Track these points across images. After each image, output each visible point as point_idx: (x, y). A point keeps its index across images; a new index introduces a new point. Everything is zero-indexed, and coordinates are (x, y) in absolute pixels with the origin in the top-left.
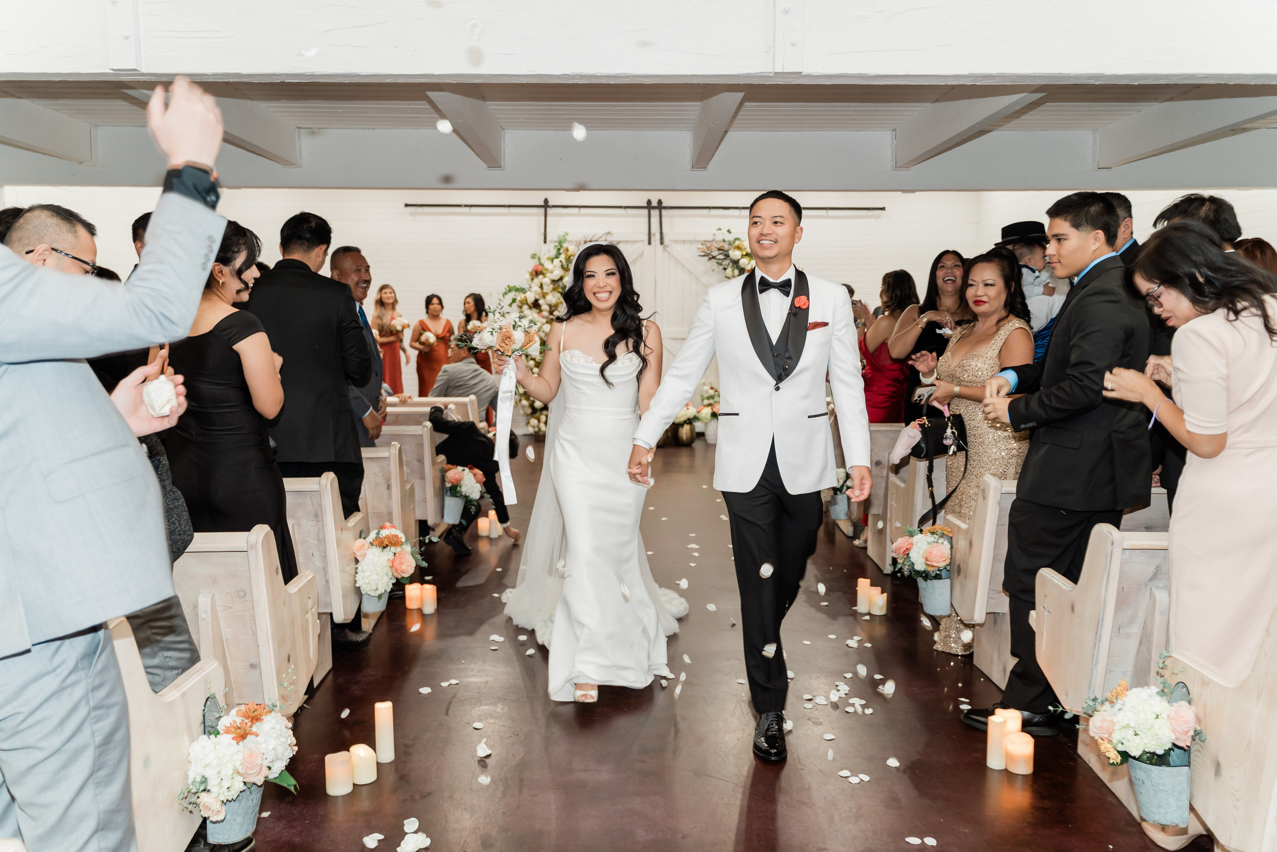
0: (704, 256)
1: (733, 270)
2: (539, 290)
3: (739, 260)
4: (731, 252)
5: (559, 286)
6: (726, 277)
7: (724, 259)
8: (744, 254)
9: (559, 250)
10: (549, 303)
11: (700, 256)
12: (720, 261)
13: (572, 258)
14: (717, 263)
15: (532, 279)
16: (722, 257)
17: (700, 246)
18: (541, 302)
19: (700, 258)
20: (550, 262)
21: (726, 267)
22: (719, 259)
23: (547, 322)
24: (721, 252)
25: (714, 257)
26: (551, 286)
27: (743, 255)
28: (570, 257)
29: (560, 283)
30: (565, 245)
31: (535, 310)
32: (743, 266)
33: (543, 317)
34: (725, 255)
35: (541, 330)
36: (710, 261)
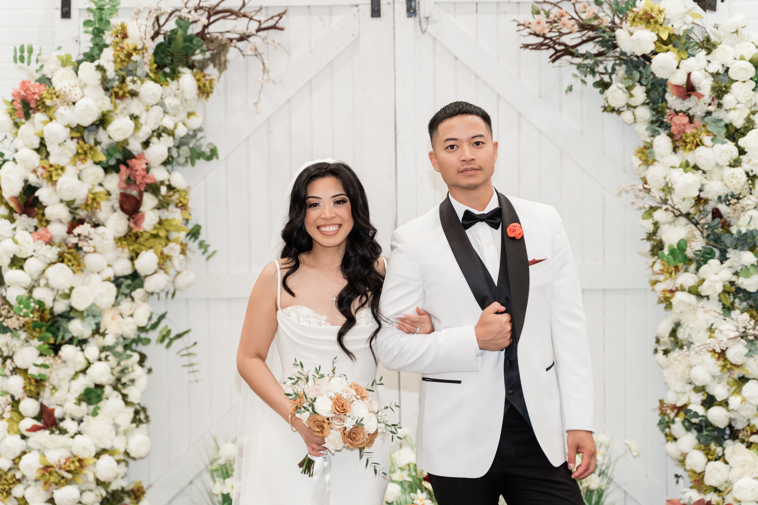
0: (538, 47)
1: (629, 89)
2: (35, 159)
3: (647, 58)
4: (621, 35)
5: (97, 143)
6: (609, 109)
7: (600, 54)
8: (665, 37)
9: (98, 33)
10: (68, 197)
11: (526, 46)
12: (589, 62)
13: (135, 57)
14: (579, 66)
15: (17, 125)
16: (592, 48)
17: (527, 17)
18: (42, 194)
19: (528, 50)
20: (69, 70)
21: (606, 78)
22: (585, 56)
23: (61, 259)
24: (591, 34)
25: (569, 51)
26: (73, 145)
27: (660, 40)
28: (129, 55)
29: (102, 135)
30: (115, 21)
31: (23, 220)
32: (660, 74)
33: (50, 242)
34: (603, 43)
35: (42, 282)
36: (557, 62)
